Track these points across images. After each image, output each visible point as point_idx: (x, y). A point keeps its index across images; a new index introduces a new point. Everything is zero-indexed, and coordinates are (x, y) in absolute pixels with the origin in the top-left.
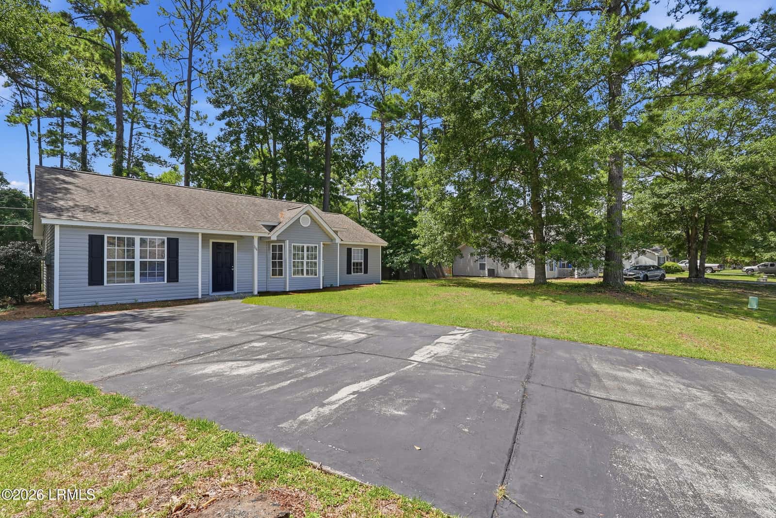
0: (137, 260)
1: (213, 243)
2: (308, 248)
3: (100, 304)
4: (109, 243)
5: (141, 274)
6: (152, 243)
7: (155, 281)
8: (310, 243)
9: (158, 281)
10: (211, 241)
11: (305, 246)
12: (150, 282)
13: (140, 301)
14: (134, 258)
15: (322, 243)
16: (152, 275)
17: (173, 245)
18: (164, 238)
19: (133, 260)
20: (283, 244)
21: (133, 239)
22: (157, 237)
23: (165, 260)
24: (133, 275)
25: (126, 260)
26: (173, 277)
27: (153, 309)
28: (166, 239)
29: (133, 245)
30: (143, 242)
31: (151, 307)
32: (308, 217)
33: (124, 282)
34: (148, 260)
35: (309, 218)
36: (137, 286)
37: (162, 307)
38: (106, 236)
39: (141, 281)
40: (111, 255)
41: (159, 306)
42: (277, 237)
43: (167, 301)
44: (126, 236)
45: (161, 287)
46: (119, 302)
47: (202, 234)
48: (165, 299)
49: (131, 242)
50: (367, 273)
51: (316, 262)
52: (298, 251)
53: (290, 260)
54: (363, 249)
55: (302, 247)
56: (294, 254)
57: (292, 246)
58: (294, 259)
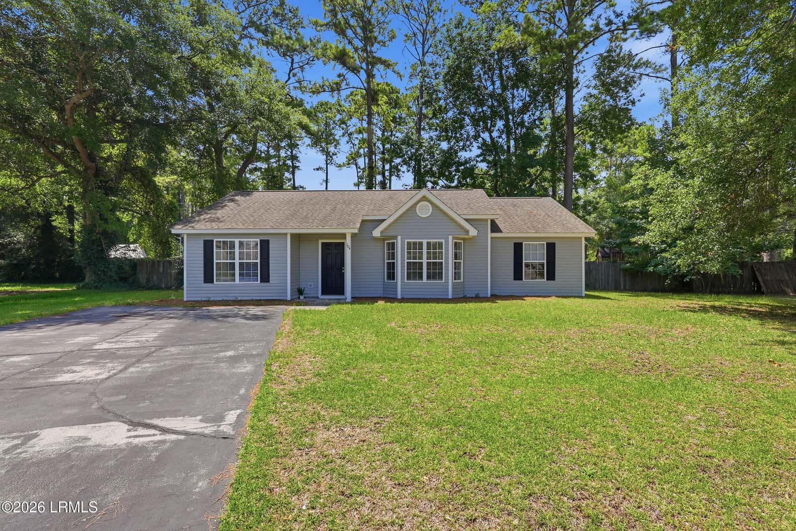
0: (237, 262)
1: (322, 243)
2: (428, 243)
3: (212, 299)
4: (218, 247)
5: (240, 274)
6: (248, 244)
7: (250, 281)
8: (431, 239)
9: (253, 281)
10: (320, 242)
11: (425, 242)
12: (247, 281)
13: (239, 299)
14: (234, 260)
15: (450, 237)
16: (248, 275)
17: (265, 246)
18: (256, 240)
19: (233, 261)
20: (395, 241)
21: (234, 242)
22: (252, 240)
23: (258, 261)
24: (234, 275)
25: (229, 261)
26: (265, 278)
27: (248, 307)
28: (259, 240)
29: (234, 247)
30: (241, 244)
31: (248, 305)
32: (428, 204)
33: (227, 281)
34: (245, 261)
35: (430, 206)
36: (236, 286)
37: (258, 305)
38: (215, 240)
39: (240, 280)
40: (219, 257)
41: (254, 305)
42: (381, 232)
43: (260, 300)
44: (229, 240)
45: (254, 287)
46: (225, 298)
47: (292, 235)
48: (258, 298)
49: (232, 245)
50: (554, 280)
51: (442, 262)
52: (415, 248)
53: (403, 260)
54: (545, 243)
55: (421, 244)
56: (409, 253)
57: (406, 244)
58: (409, 258)
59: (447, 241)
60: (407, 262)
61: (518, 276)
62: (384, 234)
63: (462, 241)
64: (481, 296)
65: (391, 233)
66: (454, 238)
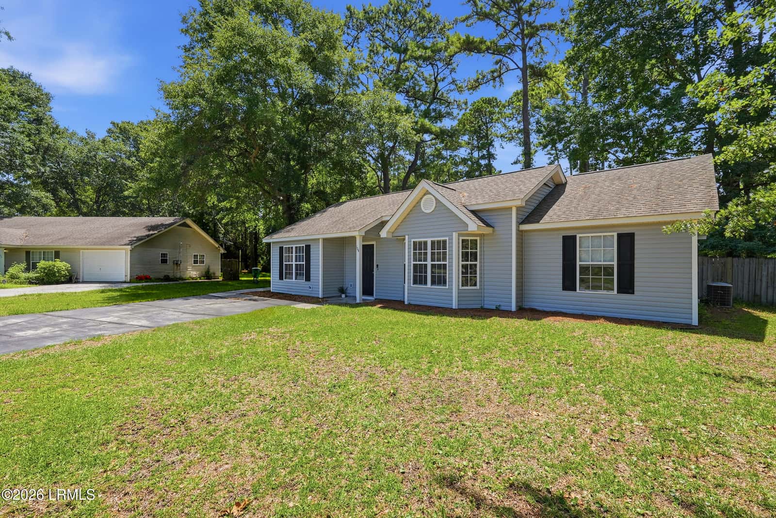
0: (294, 263)
2: (433, 242)
5: (296, 274)
8: (435, 237)
9: (302, 279)
11: (429, 241)
12: (299, 280)
16: (300, 274)
21: (293, 248)
22: (301, 245)
23: (304, 263)
24: (293, 274)
25: (290, 263)
26: (308, 277)
28: (305, 245)
33: (290, 279)
34: (298, 263)
35: (433, 198)
36: (293, 283)
38: (284, 247)
39: (295, 278)
44: (290, 246)
50: (633, 293)
51: (446, 265)
52: (420, 249)
53: (409, 262)
54: (615, 234)
55: (426, 243)
56: (415, 254)
57: (412, 243)
58: (415, 260)
59: (451, 239)
60: (414, 264)
61: (569, 284)
62: (395, 234)
63: (478, 238)
64: (503, 308)
65: (399, 233)
66: (459, 235)
